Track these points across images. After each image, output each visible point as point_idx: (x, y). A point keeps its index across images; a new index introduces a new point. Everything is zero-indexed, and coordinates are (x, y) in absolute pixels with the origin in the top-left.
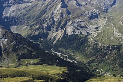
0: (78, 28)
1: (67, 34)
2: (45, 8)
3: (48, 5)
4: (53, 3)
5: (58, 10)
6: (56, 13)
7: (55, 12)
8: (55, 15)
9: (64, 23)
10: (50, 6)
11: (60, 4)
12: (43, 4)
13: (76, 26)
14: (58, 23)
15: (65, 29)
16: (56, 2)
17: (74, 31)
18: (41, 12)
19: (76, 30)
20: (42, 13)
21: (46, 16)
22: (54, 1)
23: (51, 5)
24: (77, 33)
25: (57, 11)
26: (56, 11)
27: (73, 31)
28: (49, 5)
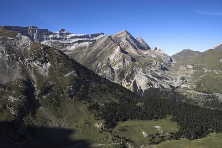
0: (155, 78)
1: (139, 88)
2: (94, 55)
3: (98, 51)
6: (114, 60)
7: (112, 57)
8: (112, 62)
9: (130, 73)
10: (101, 52)
11: (116, 48)
12: (89, 50)
13: (151, 77)
14: (121, 73)
15: (133, 81)
16: (109, 47)
17: (150, 84)
18: (88, 60)
19: (153, 82)
20: (90, 61)
21: (98, 63)
23: (102, 50)
24: (156, 87)
25: (115, 57)
27: (148, 84)
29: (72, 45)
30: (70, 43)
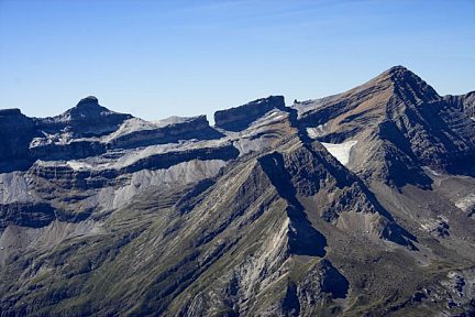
2: (189, 253)
3: (206, 236)
4: (234, 226)
5: (265, 269)
6: (257, 287)
7: (249, 277)
8: (247, 294)
10: (220, 242)
11: (277, 229)
12: (177, 227)
16: (253, 218)
18: (163, 277)
20: (167, 283)
21: (189, 303)
22: (242, 214)
23: (227, 232)
25: (264, 273)
26: (256, 273)
28: (213, 235)
29: (122, 183)
30: (112, 174)
